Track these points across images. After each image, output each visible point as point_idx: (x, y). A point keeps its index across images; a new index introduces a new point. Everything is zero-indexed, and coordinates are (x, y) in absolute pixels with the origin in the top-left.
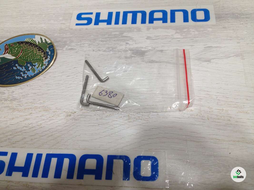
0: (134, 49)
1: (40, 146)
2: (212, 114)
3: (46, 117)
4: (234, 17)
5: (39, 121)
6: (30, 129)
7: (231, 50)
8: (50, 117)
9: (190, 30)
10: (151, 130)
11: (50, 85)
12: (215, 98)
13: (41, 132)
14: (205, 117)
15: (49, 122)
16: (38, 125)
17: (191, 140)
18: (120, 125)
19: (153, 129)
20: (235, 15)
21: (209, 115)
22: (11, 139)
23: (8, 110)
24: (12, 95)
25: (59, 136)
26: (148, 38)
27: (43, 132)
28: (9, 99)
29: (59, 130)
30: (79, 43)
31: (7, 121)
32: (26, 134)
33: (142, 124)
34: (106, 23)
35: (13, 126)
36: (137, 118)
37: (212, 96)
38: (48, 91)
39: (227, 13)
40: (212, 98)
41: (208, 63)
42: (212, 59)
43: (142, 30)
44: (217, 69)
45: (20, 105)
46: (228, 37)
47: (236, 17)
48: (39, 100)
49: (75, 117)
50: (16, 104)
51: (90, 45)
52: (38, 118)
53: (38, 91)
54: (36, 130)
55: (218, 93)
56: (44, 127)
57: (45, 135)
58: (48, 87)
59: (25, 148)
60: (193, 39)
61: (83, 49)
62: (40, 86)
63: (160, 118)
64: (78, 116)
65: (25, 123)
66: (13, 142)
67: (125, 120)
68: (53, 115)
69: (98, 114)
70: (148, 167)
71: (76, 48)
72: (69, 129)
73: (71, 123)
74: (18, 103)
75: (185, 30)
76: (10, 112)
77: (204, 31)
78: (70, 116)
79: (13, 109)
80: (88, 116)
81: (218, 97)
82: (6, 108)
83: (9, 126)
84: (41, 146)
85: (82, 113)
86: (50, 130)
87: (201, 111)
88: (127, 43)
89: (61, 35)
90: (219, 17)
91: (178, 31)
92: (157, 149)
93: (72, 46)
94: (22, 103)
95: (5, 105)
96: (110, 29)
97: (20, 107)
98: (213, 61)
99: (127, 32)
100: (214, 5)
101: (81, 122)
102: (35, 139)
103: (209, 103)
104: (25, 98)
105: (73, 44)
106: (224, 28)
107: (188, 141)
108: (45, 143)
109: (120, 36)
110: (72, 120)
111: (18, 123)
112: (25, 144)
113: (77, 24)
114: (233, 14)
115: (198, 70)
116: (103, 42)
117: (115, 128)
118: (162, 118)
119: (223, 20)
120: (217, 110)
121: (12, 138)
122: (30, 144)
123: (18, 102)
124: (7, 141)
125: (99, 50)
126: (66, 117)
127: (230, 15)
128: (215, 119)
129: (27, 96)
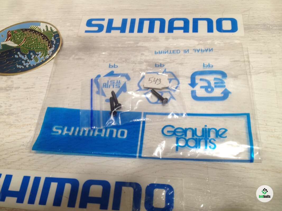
0: (150, 61)
1: (39, 168)
4: (265, 29)
7: (261, 65)
9: (215, 41)
17: (213, 167)
20: (266, 26)
22: (6, 158)
23: (4, 126)
24: (9, 108)
25: (61, 158)
26: (167, 49)
28: (5, 113)
30: (88, 53)
31: (3, 138)
32: (23, 153)
34: (119, 31)
35: (9, 144)
39: (257, 23)
41: (235, 79)
43: (160, 40)
46: (258, 50)
47: (267, 28)
50: (14, 119)
57: (45, 155)
59: (21, 170)
60: (218, 52)
61: (92, 59)
65: (22, 141)
66: (9, 162)
70: (162, 197)
71: (85, 58)
74: (16, 119)
76: (6, 129)
79: (10, 125)
82: (1, 124)
90: (248, 28)
91: (201, 42)
92: (172, 176)
93: (80, 56)
94: (20, 118)
96: (124, 37)
97: (17, 122)
98: (240, 77)
99: (143, 42)
100: (242, 14)
102: (33, 160)
104: (24, 113)
106: (253, 40)
108: (44, 165)
109: (135, 46)
111: (14, 140)
112: (21, 165)
114: (265, 25)
116: (115, 52)
122: (28, 166)
123: (16, 117)
127: (261, 27)
129: (26, 111)
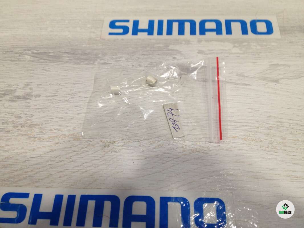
2: (286, 146)
3: (78, 148)
5: (69, 153)
6: (56, 163)
7: (301, 69)
8: (83, 147)
9: (251, 44)
10: (212, 165)
11: (81, 107)
12: (287, 127)
13: (72, 167)
14: (277, 149)
15: (82, 154)
16: (67, 158)
17: (263, 178)
18: (173, 159)
19: (215, 163)
20: (302, 28)
21: (283, 147)
22: (32, 176)
23: (26, 139)
24: (31, 119)
25: (96, 173)
26: (200, 52)
27: (75, 167)
28: (27, 125)
29: (95, 164)
30: (114, 57)
31: (26, 153)
32: (52, 169)
33: (200, 157)
34: (146, 33)
35: (34, 159)
36: (193, 151)
37: (284, 124)
38: (77, 115)
39: (293, 25)
40: (284, 126)
41: (276, 83)
42: (280, 79)
43: (192, 43)
44: (288, 91)
45: (42, 133)
46: (296, 53)
48: (67, 127)
49: (115, 148)
50: (38, 132)
51: (128, 59)
52: (66, 149)
53: (66, 115)
54: (65, 164)
55: (291, 119)
56: (75, 160)
57: (77, 170)
58: (78, 110)
59: (51, 188)
60: (255, 55)
61: (119, 64)
62: (67, 109)
63: (223, 150)
64: (118, 146)
65: (50, 155)
66: (36, 180)
67: (179, 153)
68: (86, 145)
69: (143, 144)
71: (111, 63)
72: (108, 163)
73: (110, 155)
74: (40, 130)
75: (245, 44)
76: (30, 142)
77: (268, 46)
78: (109, 146)
79: (34, 137)
80: (132, 146)
81: (292, 125)
82: (23, 136)
83: (28, 159)
84: (74, 186)
85: (124, 144)
86: (83, 164)
87: (272, 142)
88: (174, 58)
89: (91, 46)
91: (236, 45)
93: (106, 60)
94: (44, 130)
95: (22, 133)
96: (152, 40)
97: (41, 135)
98: (281, 81)
99: (173, 44)
100: (277, 16)
101: (123, 155)
102: (65, 176)
103: (281, 132)
104: (48, 124)
105: (107, 57)
107: (259, 178)
108: (77, 181)
109: (165, 49)
110: (111, 152)
111: (40, 155)
112: (51, 182)
113: (110, 34)
114: (300, 27)
115: (265, 92)
116: (144, 56)
117: (166, 162)
118: (226, 150)
119: (289, 34)
120: (292, 141)
121: (34, 175)
122: (59, 183)
123: (40, 128)
124: (27, 179)
125: (140, 66)
126: (102, 148)
127: (297, 28)
128: (290, 152)
129: (51, 121)
